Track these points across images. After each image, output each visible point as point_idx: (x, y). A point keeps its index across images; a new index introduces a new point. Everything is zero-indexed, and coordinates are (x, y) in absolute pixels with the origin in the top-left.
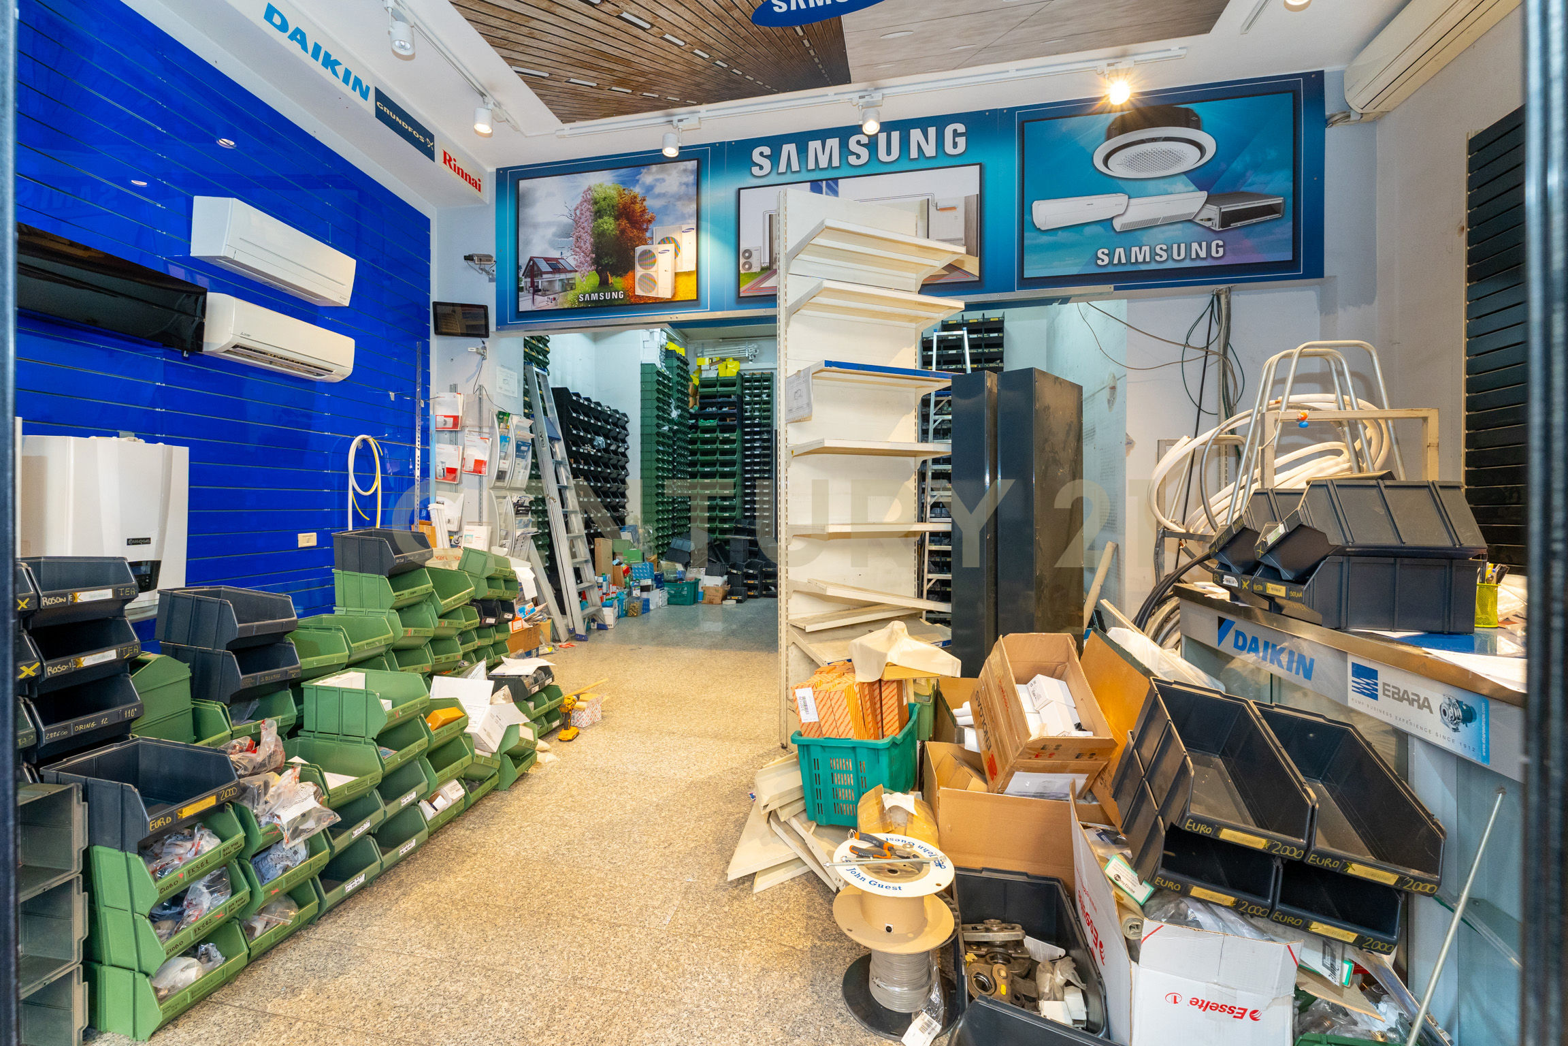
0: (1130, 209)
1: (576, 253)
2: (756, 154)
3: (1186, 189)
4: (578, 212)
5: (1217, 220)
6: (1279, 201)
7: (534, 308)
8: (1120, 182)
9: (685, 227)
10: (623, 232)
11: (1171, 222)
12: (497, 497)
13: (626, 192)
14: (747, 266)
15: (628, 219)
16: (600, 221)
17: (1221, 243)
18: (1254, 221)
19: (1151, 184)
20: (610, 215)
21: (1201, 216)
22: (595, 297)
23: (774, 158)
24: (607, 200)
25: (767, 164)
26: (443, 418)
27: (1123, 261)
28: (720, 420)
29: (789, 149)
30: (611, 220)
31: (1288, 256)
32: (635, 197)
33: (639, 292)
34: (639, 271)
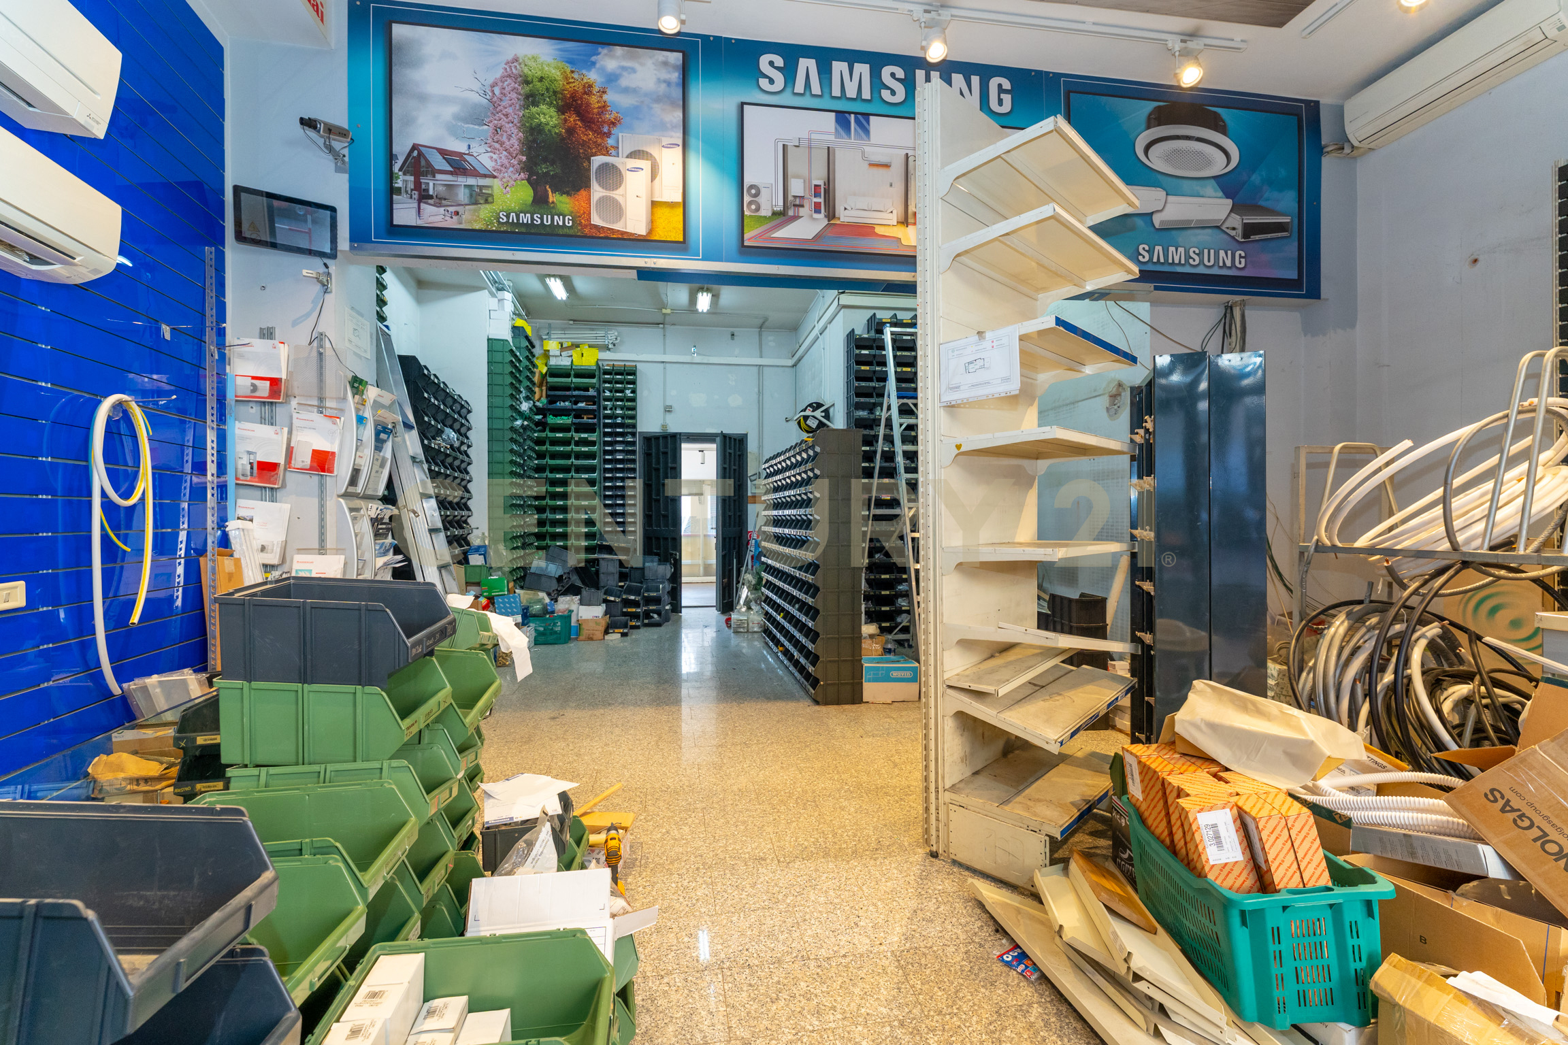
0: (1168, 206)
1: (494, 150)
2: (764, 60)
3: (1214, 194)
4: (497, 91)
5: (1240, 231)
6: (1286, 220)
7: (420, 223)
8: (1159, 177)
9: (665, 141)
10: (571, 131)
11: (1203, 226)
12: (351, 510)
13: (576, 76)
14: (753, 207)
15: (578, 114)
16: (534, 109)
17: (1243, 254)
18: (1269, 236)
19: (1186, 183)
20: (550, 104)
21: (1228, 224)
22: (525, 218)
23: (789, 71)
24: (546, 83)
25: (779, 78)
26: (249, 381)
27: (1162, 260)
28: (576, 417)
29: (807, 65)
30: (552, 111)
31: (1293, 275)
32: (590, 86)
33: (596, 220)
34: (597, 192)
